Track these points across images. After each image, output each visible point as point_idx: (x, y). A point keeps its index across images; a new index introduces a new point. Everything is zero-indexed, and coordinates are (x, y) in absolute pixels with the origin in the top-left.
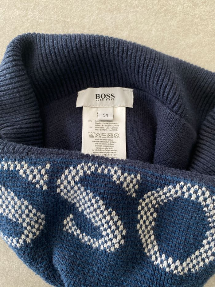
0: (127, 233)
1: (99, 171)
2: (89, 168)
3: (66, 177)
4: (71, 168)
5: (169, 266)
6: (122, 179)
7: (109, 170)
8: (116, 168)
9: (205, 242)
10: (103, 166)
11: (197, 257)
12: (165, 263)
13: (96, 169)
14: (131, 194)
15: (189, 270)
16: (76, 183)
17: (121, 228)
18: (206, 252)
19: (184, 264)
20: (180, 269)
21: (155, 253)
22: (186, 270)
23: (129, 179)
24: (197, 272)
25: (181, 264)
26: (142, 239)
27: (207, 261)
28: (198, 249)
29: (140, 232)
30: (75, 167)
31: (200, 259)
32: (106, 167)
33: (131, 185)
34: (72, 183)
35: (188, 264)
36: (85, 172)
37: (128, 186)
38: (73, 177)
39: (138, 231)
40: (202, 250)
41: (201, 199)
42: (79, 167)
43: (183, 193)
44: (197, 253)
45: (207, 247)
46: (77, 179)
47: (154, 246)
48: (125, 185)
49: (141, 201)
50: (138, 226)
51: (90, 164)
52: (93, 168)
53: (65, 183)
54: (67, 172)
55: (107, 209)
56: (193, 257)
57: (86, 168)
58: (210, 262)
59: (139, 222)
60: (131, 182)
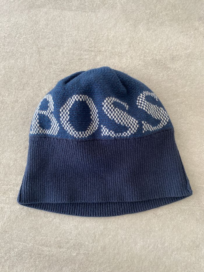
0: (102, 108)
1: (120, 134)
2: (125, 134)
4: (133, 133)
5: (81, 97)
6: (109, 133)
7: (116, 135)
8: (113, 137)
9: (69, 113)
10: (119, 136)
11: (70, 105)
13: (122, 134)
14: (103, 126)
15: (71, 99)
16: (130, 127)
17: (105, 111)
18: (67, 108)
19: (74, 100)
20: (76, 97)
21: (87, 100)
22: (73, 97)
23: (106, 133)
24: (68, 98)
25: (76, 100)
26: (94, 105)
27: (66, 104)
28: (70, 109)
29: (96, 108)
31: (69, 104)
33: (105, 131)
34: (132, 127)
35: (73, 100)
36: (127, 132)
38: (132, 130)
41: (77, 133)
42: (130, 134)
43: (85, 133)
44: (70, 107)
45: (67, 111)
46: (130, 129)
47: (88, 103)
48: (108, 131)
50: (97, 111)
51: (125, 136)
54: (135, 131)
55: (113, 119)
58: (64, 104)
59: (97, 113)
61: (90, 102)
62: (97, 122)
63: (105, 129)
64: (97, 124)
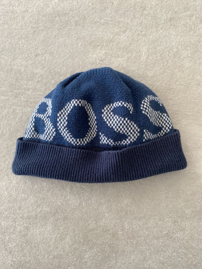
0: (101, 115)
1: (119, 142)
2: (124, 142)
3: (135, 137)
4: (133, 141)
5: (80, 102)
6: (108, 141)
7: (115, 143)
8: (112, 145)
9: (67, 118)
10: (118, 144)
11: (68, 110)
12: (82, 102)
13: (121, 143)
14: (102, 134)
15: (70, 103)
16: (129, 136)
17: (104, 118)
18: (65, 113)
19: (73, 105)
20: (75, 102)
21: (86, 106)
22: (72, 102)
23: (105, 141)
24: (67, 103)
25: (74, 105)
26: (93, 111)
27: (64, 109)
28: (69, 114)
29: (94, 115)
30: (131, 142)
31: (67, 109)
32: (117, 144)
33: (103, 139)
34: (131, 135)
35: (71, 105)
36: (126, 140)
37: (105, 139)
38: (131, 138)
39: (95, 115)
40: (67, 114)
41: (75, 140)
42: (129, 142)
43: (83, 140)
44: (69, 112)
45: (65, 116)
46: (129, 138)
47: (87, 108)
48: (106, 139)
49: (97, 130)
50: (95, 118)
51: (124, 144)
52: (122, 142)
53: (135, 135)
54: (135, 140)
55: (112, 127)
56: (70, 110)
57: (126, 142)
58: (63, 109)
59: (95, 120)
60: (103, 141)
61: (88, 108)
62: (95, 129)
63: (103, 137)
64: (96, 131)
